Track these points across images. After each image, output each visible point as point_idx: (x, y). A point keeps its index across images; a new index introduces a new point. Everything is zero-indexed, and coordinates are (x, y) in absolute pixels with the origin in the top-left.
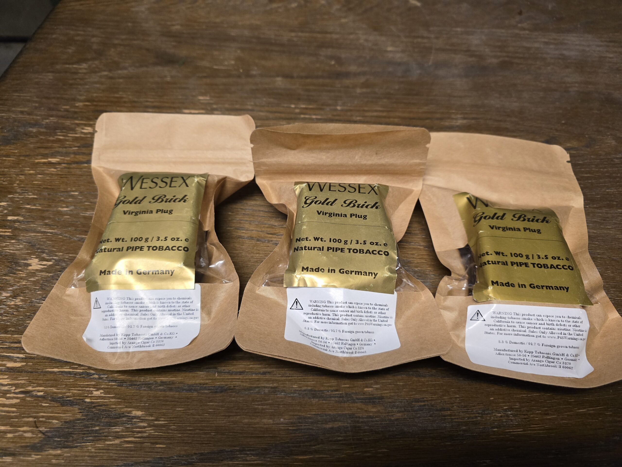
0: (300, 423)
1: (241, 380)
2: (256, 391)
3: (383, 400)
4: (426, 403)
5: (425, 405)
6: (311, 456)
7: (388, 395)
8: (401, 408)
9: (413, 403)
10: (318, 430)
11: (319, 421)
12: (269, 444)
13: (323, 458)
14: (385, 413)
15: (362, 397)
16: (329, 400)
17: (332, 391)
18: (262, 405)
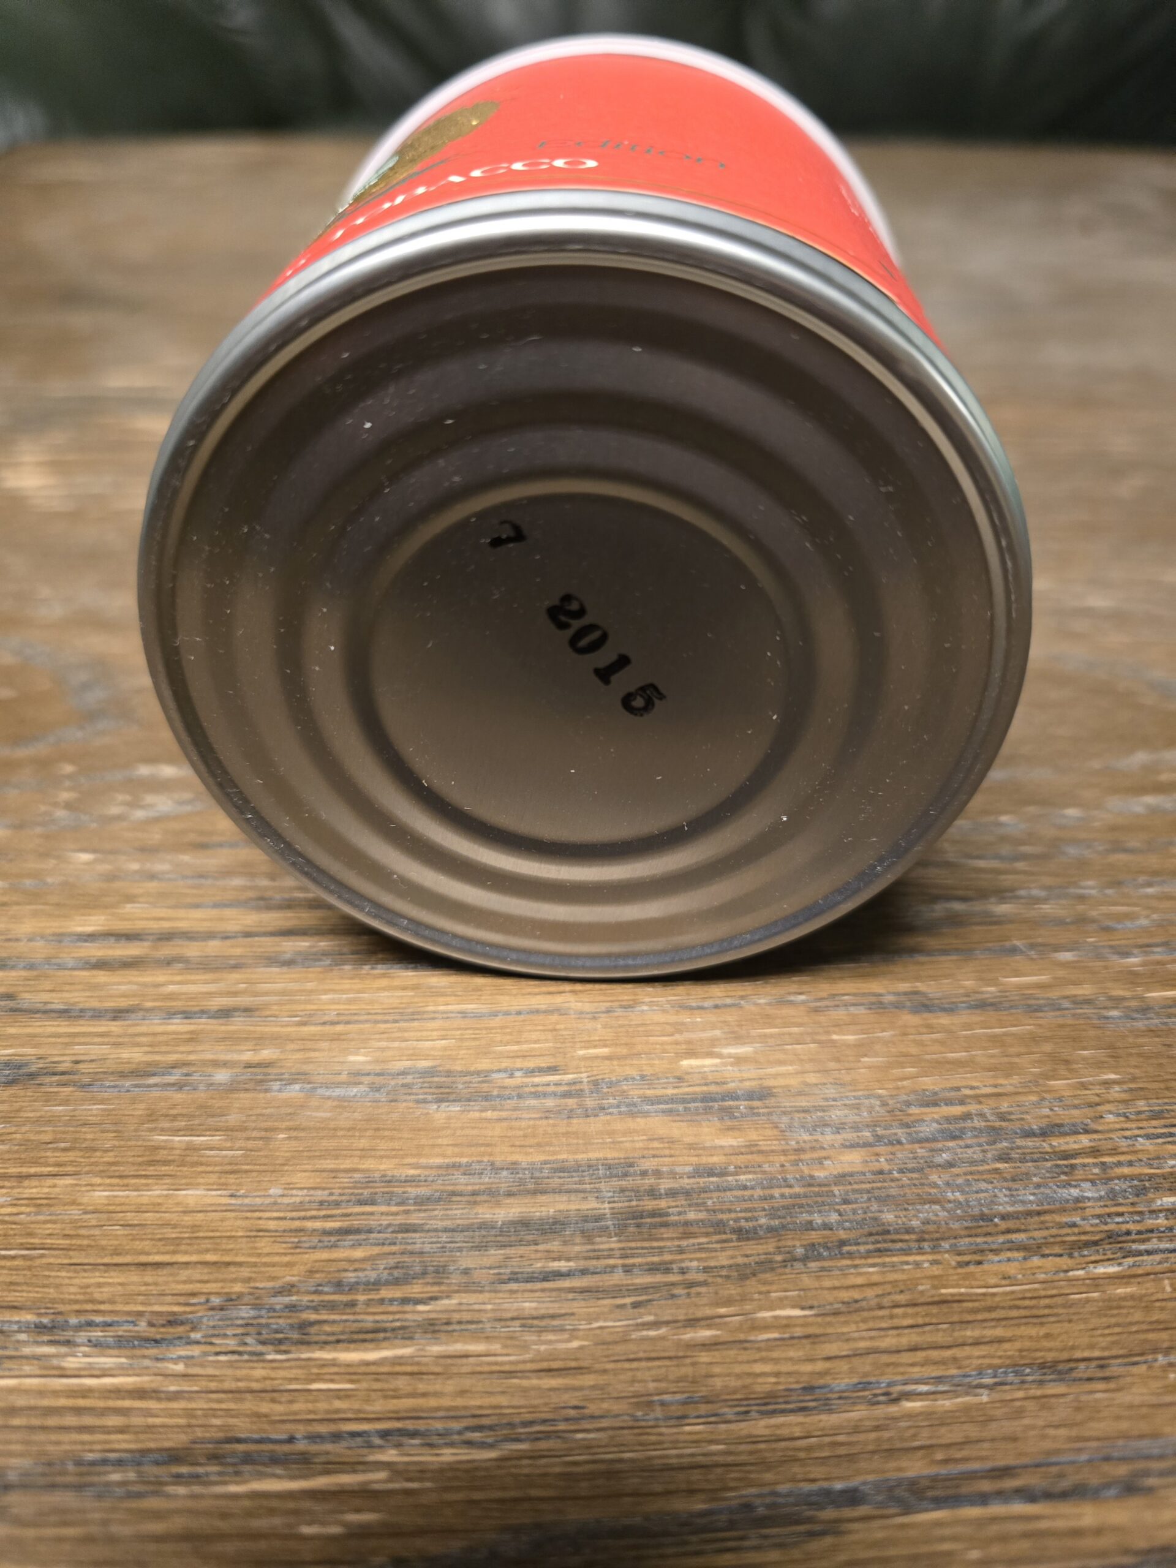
0: (361, 1203)
1: (112, 1040)
2: (171, 1079)
3: (771, 1102)
4: (973, 1108)
5: (967, 1116)
6: (407, 1351)
7: (794, 1082)
8: (856, 1128)
9: (914, 1110)
10: (453, 1230)
11: (461, 1195)
12: (193, 1295)
13: (467, 1356)
14: (784, 1152)
15: (670, 1091)
16: (515, 1109)
17: (531, 1072)
18: (190, 1131)
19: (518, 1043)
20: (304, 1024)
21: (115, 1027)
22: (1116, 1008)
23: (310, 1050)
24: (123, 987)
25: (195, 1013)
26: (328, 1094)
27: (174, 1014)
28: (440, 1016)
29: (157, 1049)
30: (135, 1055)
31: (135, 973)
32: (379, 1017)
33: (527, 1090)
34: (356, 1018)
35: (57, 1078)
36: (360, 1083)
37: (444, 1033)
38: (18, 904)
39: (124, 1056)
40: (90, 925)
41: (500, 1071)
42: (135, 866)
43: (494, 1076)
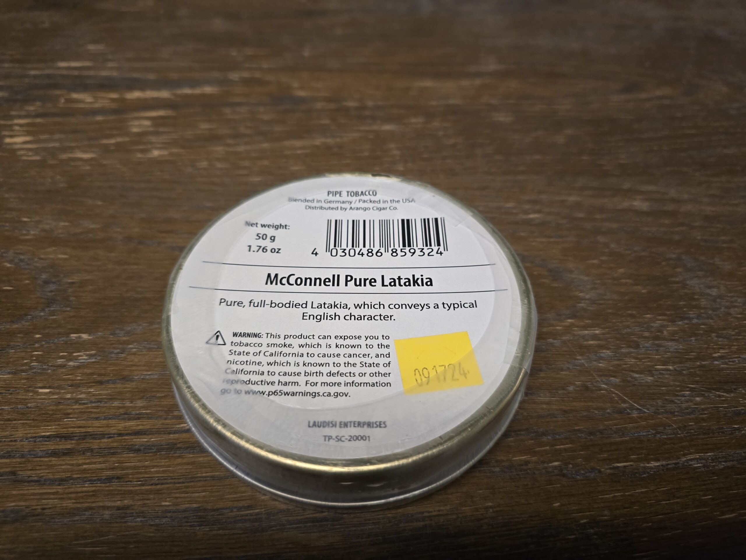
19: (236, 493)
20: (143, 485)
21: (59, 489)
22: (498, 466)
23: (145, 499)
24: (63, 467)
25: (95, 481)
26: (152, 523)
27: (86, 482)
28: (201, 479)
29: (78, 501)
30: (69, 504)
31: (69, 459)
32: (176, 481)
33: (238, 518)
34: (166, 481)
35: (34, 518)
36: (167, 517)
37: (204, 488)
38: (15, 420)
39: (64, 505)
40: (48, 432)
41: (227, 508)
42: (69, 396)
43: (225, 511)
